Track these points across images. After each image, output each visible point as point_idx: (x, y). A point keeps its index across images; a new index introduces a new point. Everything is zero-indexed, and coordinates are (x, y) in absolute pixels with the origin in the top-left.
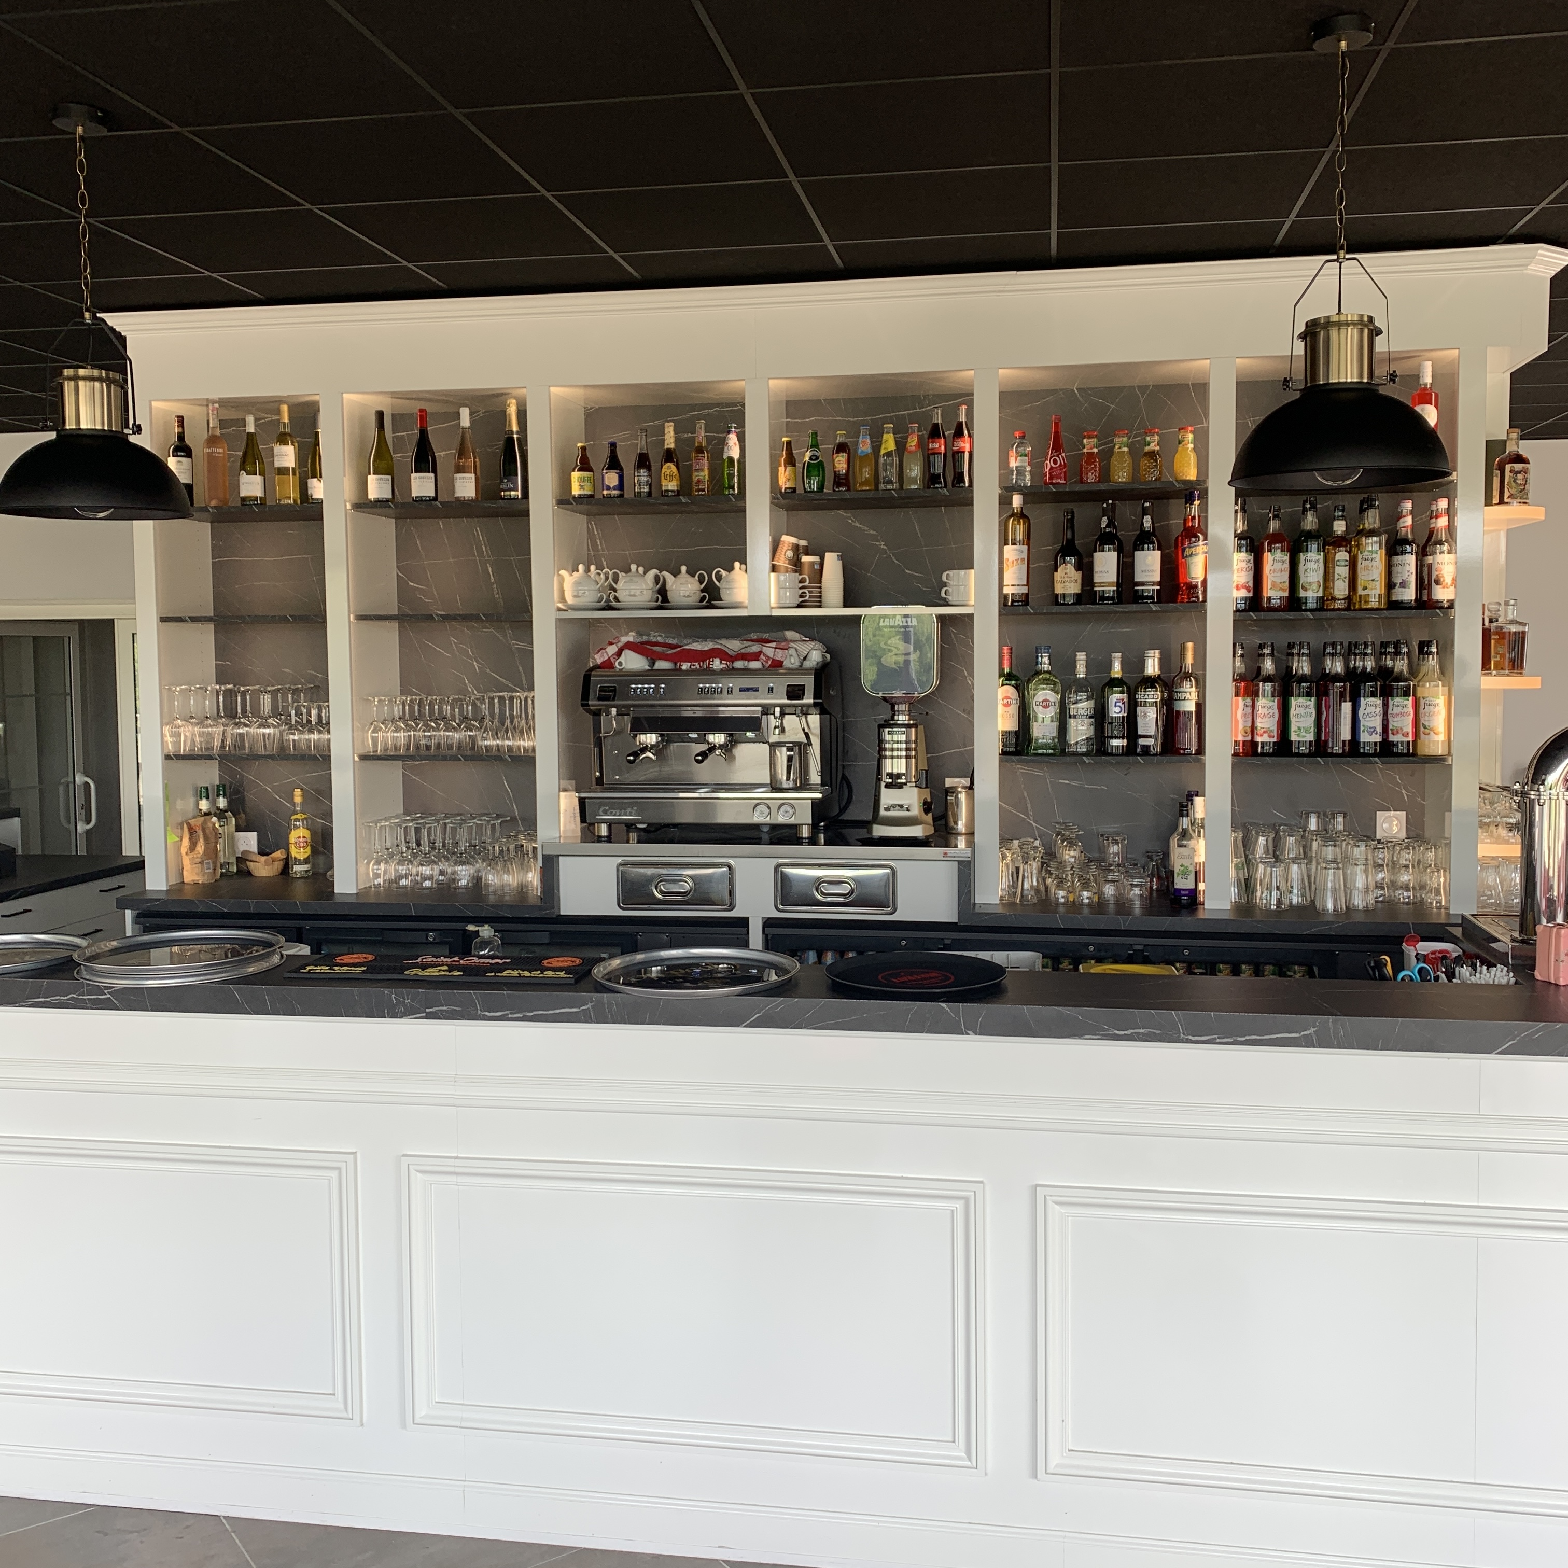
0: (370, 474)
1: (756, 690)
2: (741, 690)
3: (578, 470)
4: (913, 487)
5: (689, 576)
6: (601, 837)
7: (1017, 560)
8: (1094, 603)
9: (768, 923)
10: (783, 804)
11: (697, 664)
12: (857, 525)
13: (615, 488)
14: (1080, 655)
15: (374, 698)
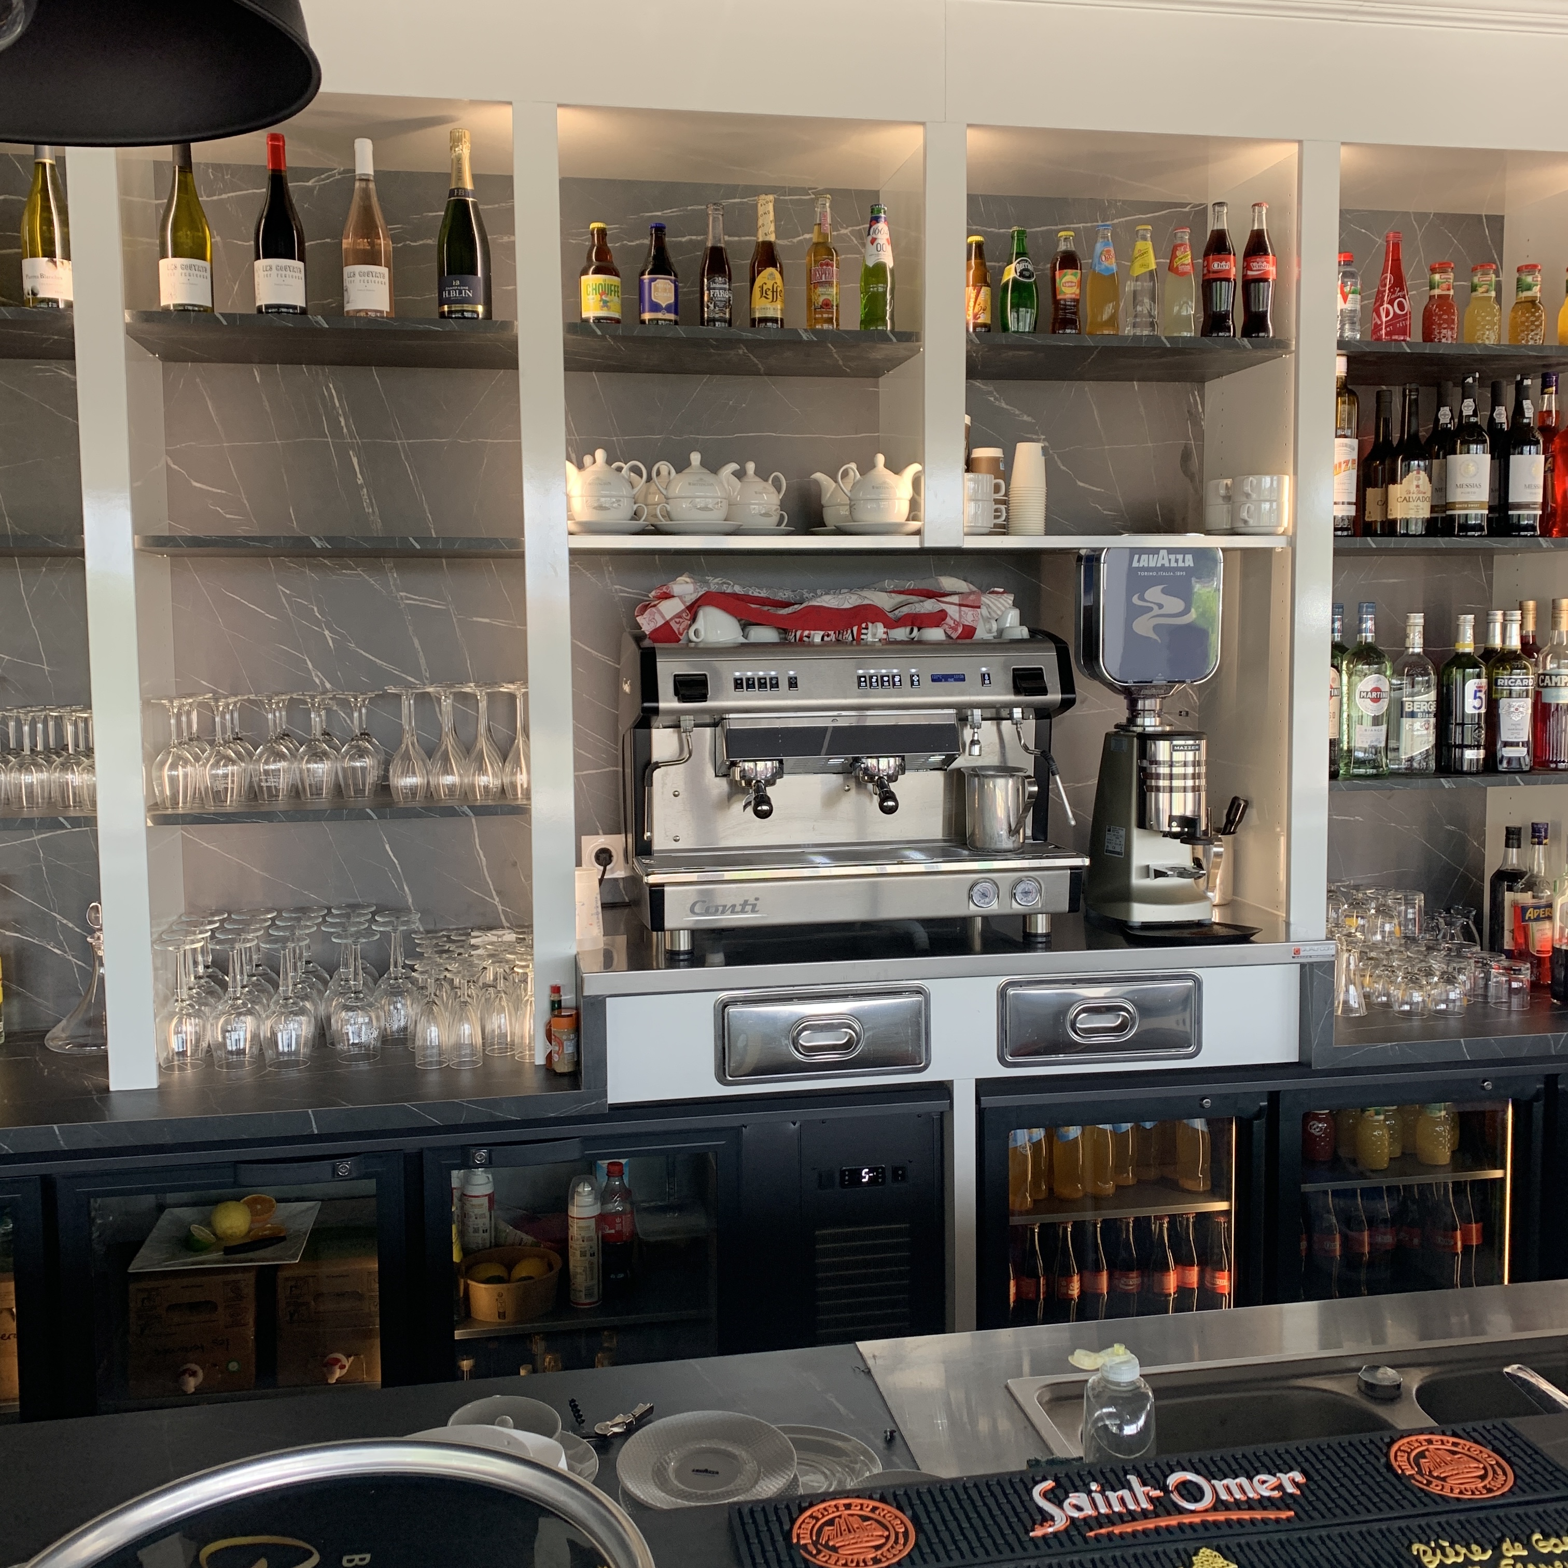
0: (164, 255)
1: (961, 678)
2: (936, 679)
3: (595, 272)
4: (1185, 334)
5: (758, 479)
6: (678, 953)
7: (1347, 462)
8: (1451, 534)
9: (984, 1087)
10: (1020, 881)
11: (832, 633)
12: (1004, 405)
13: (668, 309)
14: (1415, 617)
15: (172, 702)
